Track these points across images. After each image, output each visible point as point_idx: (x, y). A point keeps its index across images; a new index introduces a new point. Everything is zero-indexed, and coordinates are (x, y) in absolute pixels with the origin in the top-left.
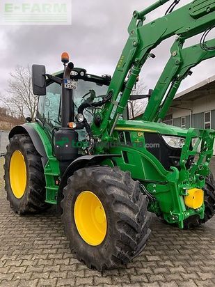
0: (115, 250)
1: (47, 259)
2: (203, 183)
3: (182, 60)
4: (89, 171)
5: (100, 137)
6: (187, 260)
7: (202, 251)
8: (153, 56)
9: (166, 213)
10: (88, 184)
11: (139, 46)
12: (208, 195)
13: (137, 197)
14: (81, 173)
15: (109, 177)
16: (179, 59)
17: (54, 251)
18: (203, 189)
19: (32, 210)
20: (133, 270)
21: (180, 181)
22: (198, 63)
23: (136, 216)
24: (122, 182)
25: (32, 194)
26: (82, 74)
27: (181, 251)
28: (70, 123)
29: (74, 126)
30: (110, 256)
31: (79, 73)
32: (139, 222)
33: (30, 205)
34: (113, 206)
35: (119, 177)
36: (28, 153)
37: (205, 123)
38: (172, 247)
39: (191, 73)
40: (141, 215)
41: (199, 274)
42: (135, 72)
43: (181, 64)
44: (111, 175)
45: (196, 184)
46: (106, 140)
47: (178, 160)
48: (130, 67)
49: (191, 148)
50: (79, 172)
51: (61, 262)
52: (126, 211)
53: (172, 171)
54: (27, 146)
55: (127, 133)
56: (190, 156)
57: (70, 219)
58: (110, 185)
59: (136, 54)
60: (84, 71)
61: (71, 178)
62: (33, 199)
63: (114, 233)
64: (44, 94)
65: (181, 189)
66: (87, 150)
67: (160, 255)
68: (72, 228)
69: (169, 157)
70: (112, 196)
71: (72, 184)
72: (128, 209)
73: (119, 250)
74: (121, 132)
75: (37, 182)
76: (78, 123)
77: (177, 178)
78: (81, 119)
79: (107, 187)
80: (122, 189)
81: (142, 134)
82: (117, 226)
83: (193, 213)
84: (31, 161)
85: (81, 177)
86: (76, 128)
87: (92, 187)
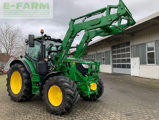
0: (66, 105)
1: (37, 114)
2: (96, 81)
3: (88, 35)
4: (55, 78)
5: (58, 65)
6: (91, 110)
7: (97, 107)
8: (78, 35)
9: (83, 93)
10: (55, 82)
11: (73, 31)
12: (99, 86)
13: (73, 86)
14: (52, 79)
15: (63, 79)
16: (87, 35)
17: (39, 112)
18: (96, 83)
19: (24, 99)
20: (72, 114)
21: (88, 80)
22: (94, 37)
23: (73, 93)
24: (68, 81)
25: (25, 91)
26: (49, 38)
27: (89, 108)
28: (45, 59)
29: (47, 60)
30: (64, 108)
31: (48, 38)
32: (74, 95)
33: (24, 96)
34: (65, 89)
35: (67, 79)
36: (23, 72)
37: (102, 58)
38: (86, 107)
39: (92, 41)
40: (75, 92)
41: (95, 113)
42: (71, 40)
43: (88, 37)
44: (64, 79)
45: (94, 81)
46: (60, 66)
47: (87, 73)
48: (70, 38)
49: (92, 68)
50: (51, 78)
51: (43, 115)
52: (70, 91)
53: (85, 76)
54: (22, 69)
55: (69, 63)
56: (92, 71)
57: (46, 98)
58: (64, 82)
59: (72, 34)
60: (50, 37)
61: (47, 81)
62: (25, 94)
63: (66, 99)
64: (33, 46)
65: (89, 83)
66: (52, 70)
67: (82, 110)
68: (47, 101)
69: (84, 71)
70: (65, 85)
71: (47, 83)
72: (70, 90)
73: (67, 105)
74: (66, 62)
75: (28, 85)
76: (48, 59)
77: (87, 79)
78: (50, 57)
79: (63, 83)
80: (68, 83)
81: (75, 63)
82: (66, 96)
83: (93, 92)
84: (25, 76)
85: (52, 80)
86: (47, 61)
87: (57, 83)
